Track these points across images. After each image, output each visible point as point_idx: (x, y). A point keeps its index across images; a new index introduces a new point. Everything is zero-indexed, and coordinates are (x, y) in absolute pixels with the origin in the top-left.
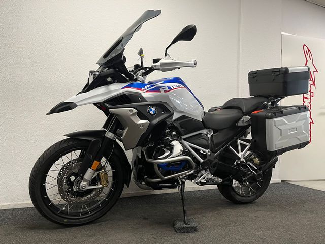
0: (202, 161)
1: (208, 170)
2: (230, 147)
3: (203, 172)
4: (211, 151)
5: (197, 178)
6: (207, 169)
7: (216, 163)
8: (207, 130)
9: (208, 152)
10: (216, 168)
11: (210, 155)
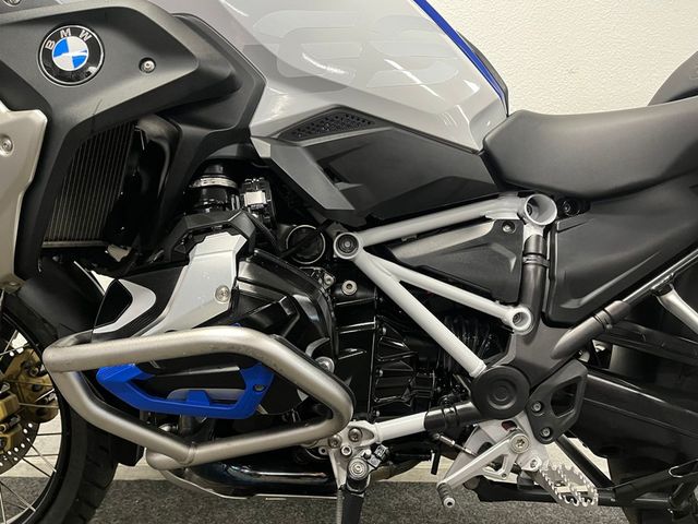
0: (476, 365)
1: (522, 420)
2: (673, 297)
3: (493, 429)
4: (541, 317)
5: (461, 456)
6: (513, 412)
7: (571, 387)
8: (521, 204)
9: (518, 317)
10: (573, 412)
11: (528, 338)
